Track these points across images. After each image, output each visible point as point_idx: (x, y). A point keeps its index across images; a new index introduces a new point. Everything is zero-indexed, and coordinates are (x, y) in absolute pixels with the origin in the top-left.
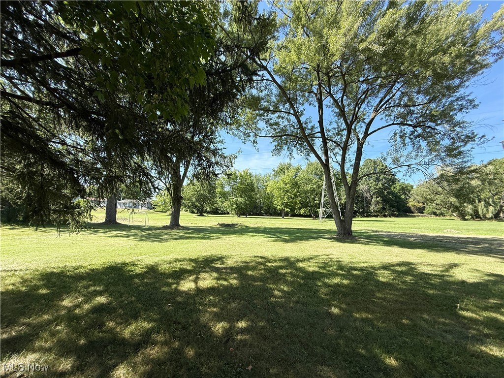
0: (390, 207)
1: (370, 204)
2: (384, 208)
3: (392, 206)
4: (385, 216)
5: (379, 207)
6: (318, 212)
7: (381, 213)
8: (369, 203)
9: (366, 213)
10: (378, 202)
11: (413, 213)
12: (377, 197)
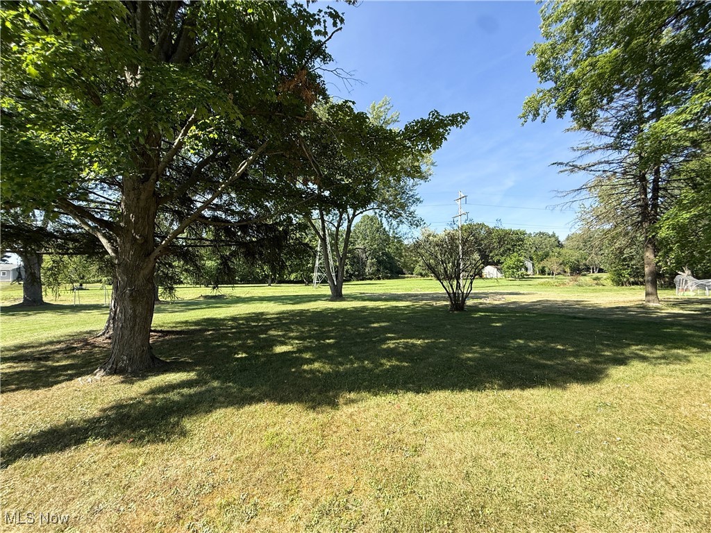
0: (383, 269)
1: (366, 266)
2: (378, 270)
3: (386, 268)
4: (379, 279)
5: (374, 268)
6: (311, 277)
7: (376, 276)
8: (364, 264)
9: (361, 276)
10: (373, 264)
11: (404, 274)
12: (372, 259)
